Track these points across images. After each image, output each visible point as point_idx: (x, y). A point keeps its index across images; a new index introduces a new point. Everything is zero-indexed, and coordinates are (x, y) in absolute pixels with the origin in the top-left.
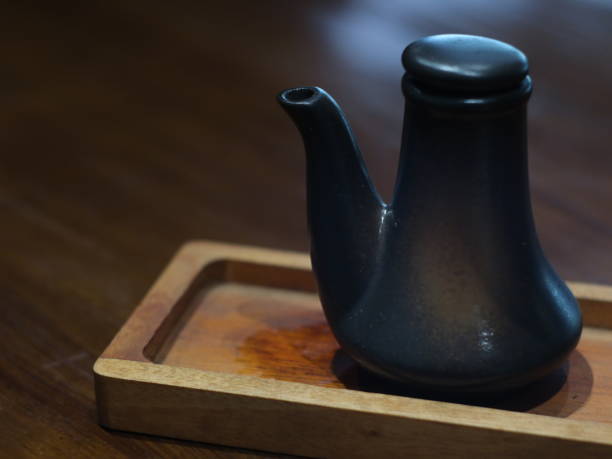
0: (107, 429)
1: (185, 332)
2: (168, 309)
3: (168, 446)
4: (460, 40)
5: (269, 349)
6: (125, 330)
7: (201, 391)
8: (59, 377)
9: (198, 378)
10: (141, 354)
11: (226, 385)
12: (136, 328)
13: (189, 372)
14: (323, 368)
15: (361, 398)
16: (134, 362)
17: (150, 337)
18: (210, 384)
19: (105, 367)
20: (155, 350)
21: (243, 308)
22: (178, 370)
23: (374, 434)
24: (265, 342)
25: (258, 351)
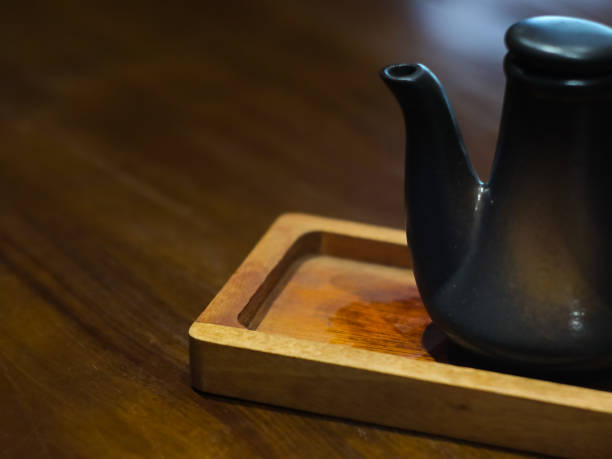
0: (200, 392)
1: (278, 302)
2: (263, 277)
3: (260, 411)
4: (563, 23)
5: (360, 321)
6: (220, 296)
7: (294, 359)
8: (153, 340)
9: (291, 345)
10: (236, 321)
11: (319, 353)
12: (232, 294)
13: (283, 339)
14: (413, 342)
15: (451, 372)
16: (228, 328)
17: (245, 304)
18: (303, 352)
19: (200, 331)
20: (249, 317)
21: (335, 280)
22: (272, 337)
23: (463, 407)
24: (357, 314)
25: (350, 323)
